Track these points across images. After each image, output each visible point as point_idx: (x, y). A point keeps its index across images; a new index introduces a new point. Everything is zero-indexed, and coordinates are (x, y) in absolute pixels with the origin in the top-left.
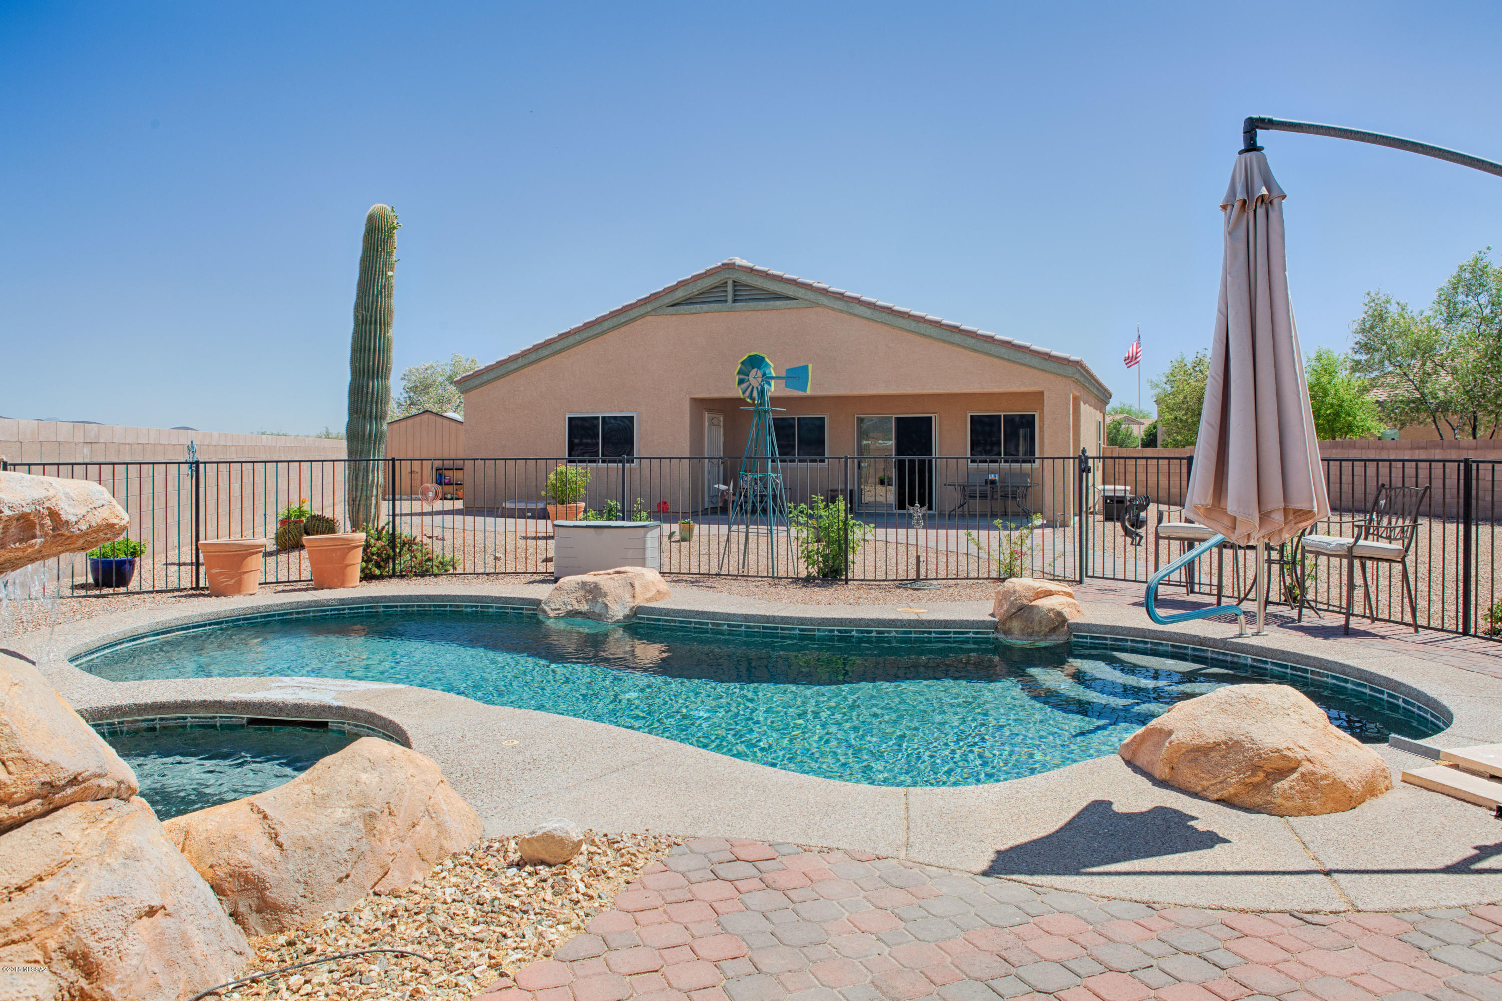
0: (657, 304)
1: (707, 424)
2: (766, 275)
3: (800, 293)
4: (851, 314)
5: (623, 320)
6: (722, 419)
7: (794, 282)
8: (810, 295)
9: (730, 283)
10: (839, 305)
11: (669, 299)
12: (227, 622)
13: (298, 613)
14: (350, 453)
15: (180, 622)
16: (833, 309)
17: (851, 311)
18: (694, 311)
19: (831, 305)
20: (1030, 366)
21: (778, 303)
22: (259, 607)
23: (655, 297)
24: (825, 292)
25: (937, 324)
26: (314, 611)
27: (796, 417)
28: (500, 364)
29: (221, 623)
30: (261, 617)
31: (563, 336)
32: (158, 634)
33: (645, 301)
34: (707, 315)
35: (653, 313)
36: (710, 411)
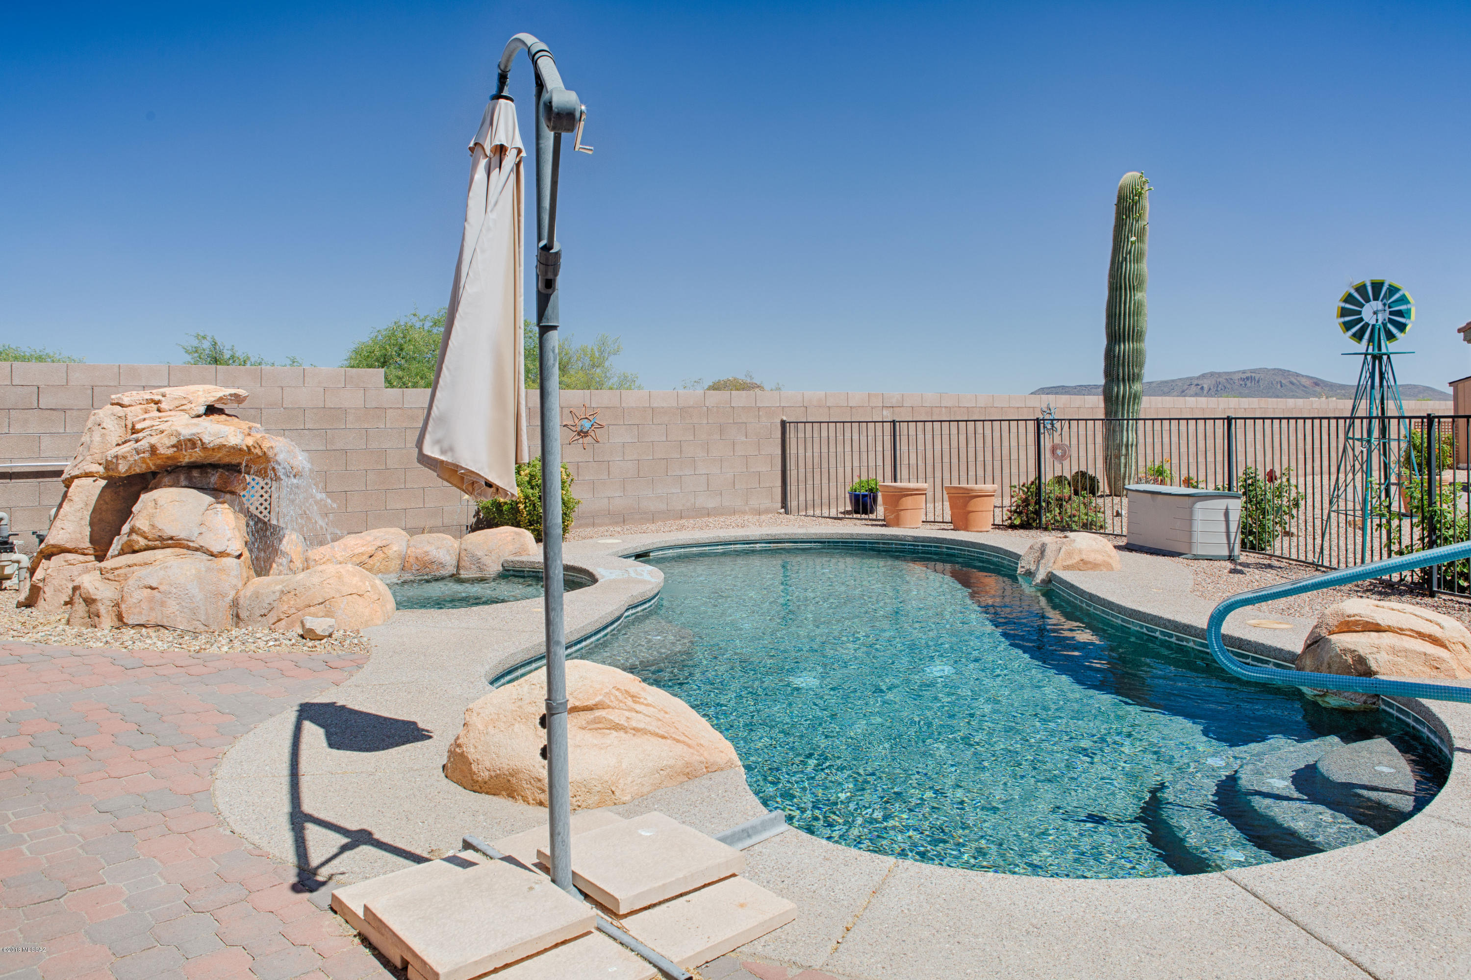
12: (829, 542)
13: (884, 543)
14: (1106, 414)
15: (787, 537)
22: (852, 534)
26: (896, 544)
29: (824, 542)
30: (856, 542)
32: (770, 543)
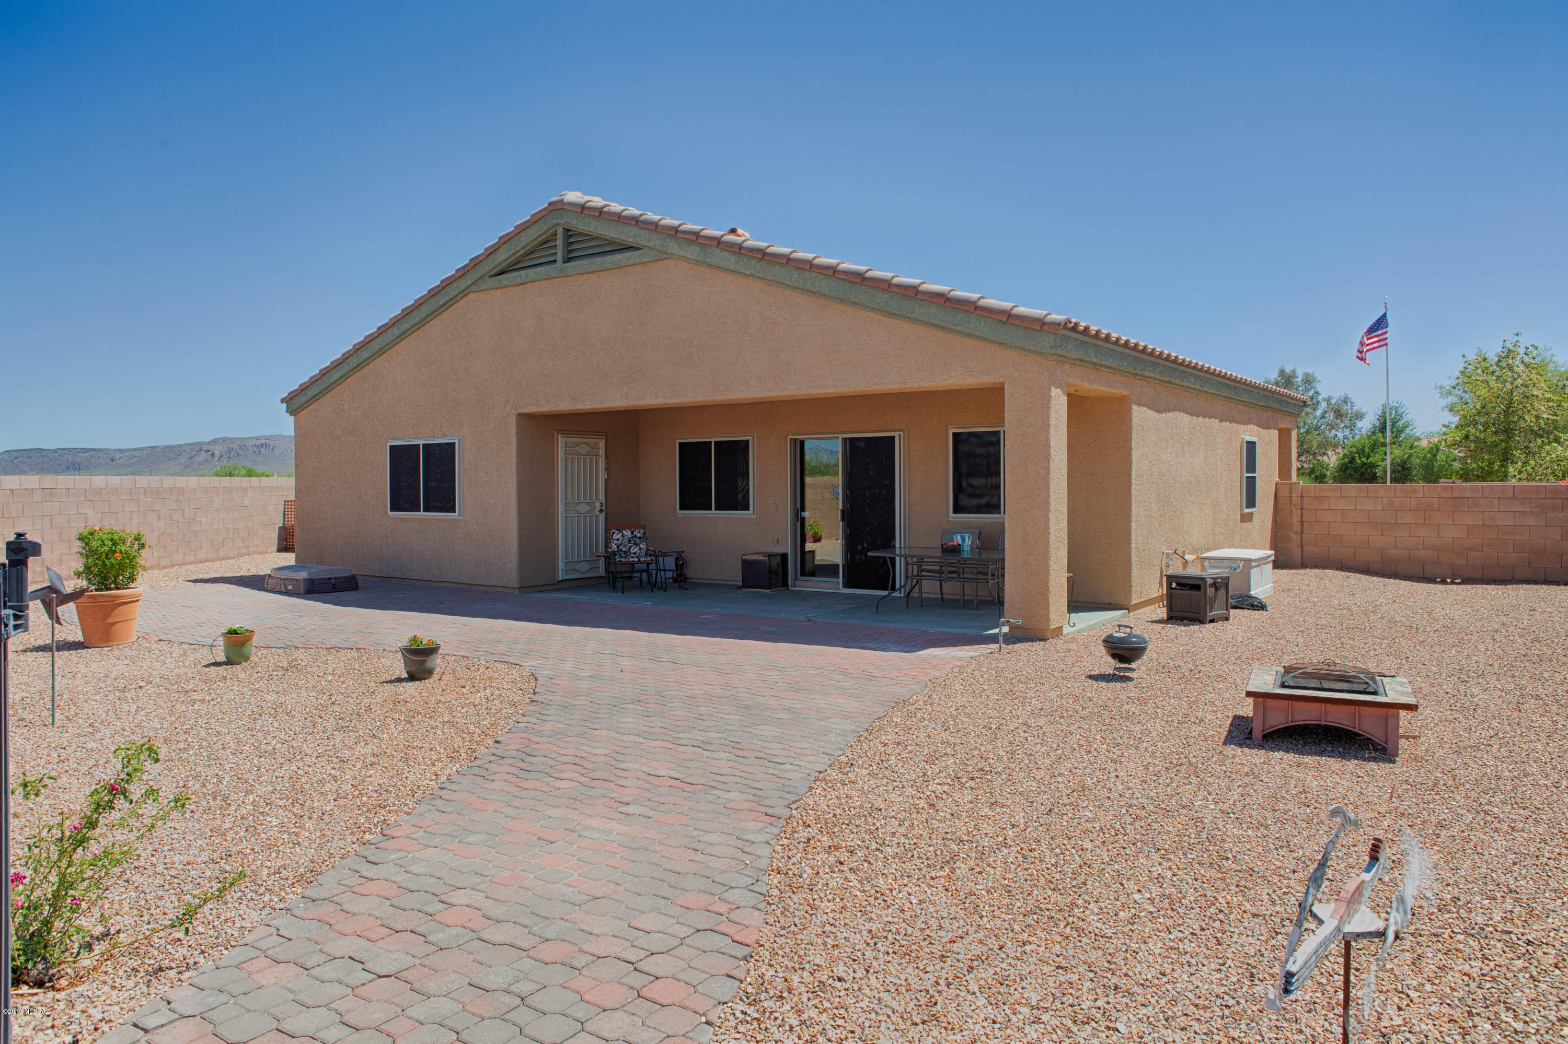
0: (477, 274)
1: (561, 454)
3: (642, 238)
4: (710, 265)
5: (442, 302)
6: (602, 444)
7: (634, 222)
8: (656, 241)
9: (560, 231)
10: (692, 252)
16: (686, 260)
17: (710, 260)
18: (519, 281)
20: (978, 337)
23: (475, 263)
25: (832, 271)
27: (713, 440)
28: (324, 373)
31: (383, 330)
33: (463, 272)
34: (535, 284)
35: (474, 288)
36: (567, 432)
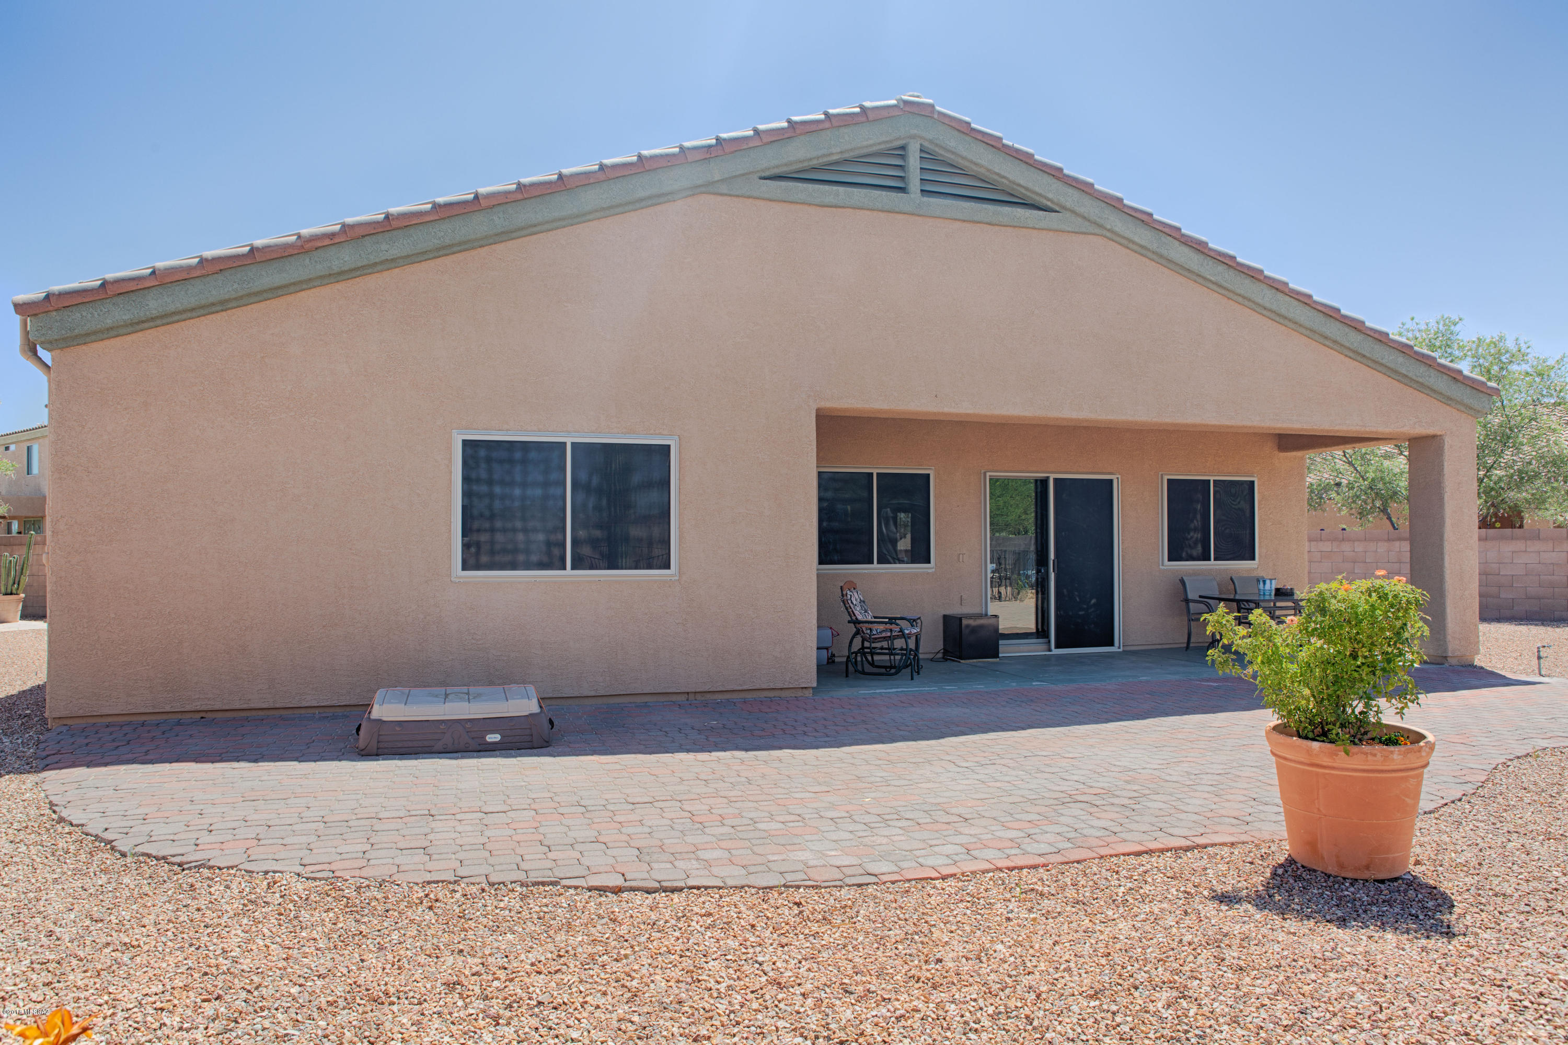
2: (993, 144)
3: (1070, 198)
5: (641, 193)
7: (1056, 173)
9: (915, 148)
11: (772, 160)
16: (1129, 243)
17: (1164, 252)
19: (1128, 234)
21: (1020, 212)
23: (727, 147)
24: (1115, 204)
27: (875, 472)
33: (699, 155)
34: (860, 214)
35: (723, 189)
